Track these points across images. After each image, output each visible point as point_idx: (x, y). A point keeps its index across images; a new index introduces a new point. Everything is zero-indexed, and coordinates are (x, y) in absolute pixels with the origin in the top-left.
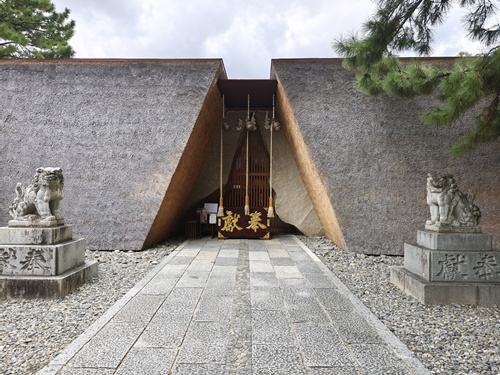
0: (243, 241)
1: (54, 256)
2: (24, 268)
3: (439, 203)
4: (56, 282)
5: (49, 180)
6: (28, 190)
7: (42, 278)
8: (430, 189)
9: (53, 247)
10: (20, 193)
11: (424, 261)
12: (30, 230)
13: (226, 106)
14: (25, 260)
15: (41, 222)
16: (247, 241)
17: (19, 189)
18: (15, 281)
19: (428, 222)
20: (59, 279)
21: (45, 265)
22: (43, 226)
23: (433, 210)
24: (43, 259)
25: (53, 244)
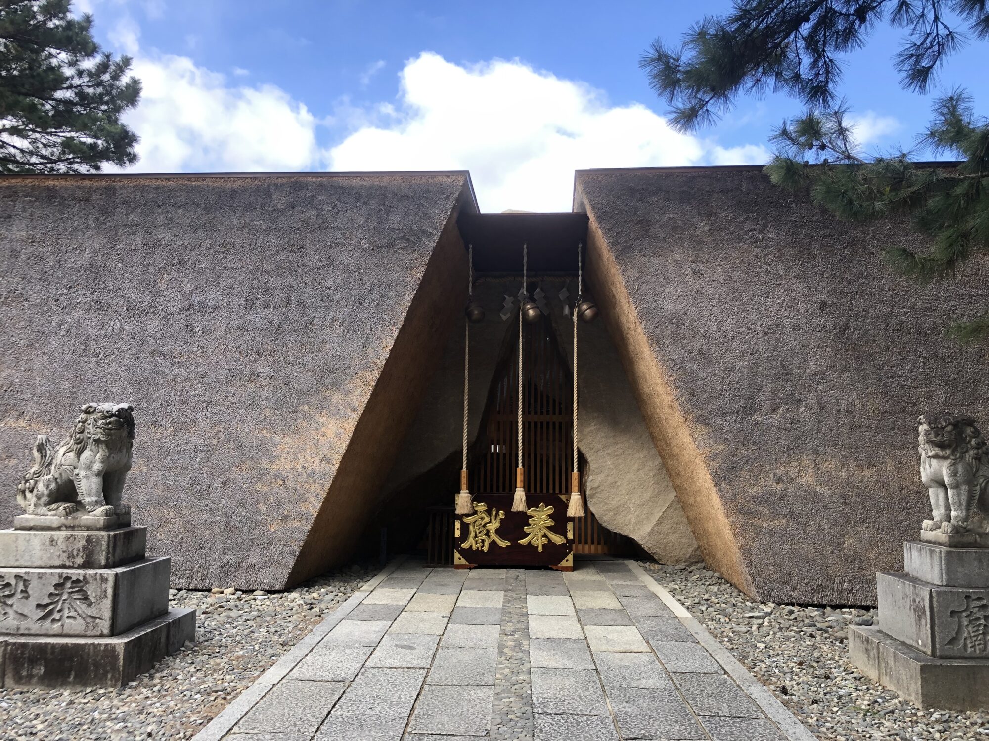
0: (513, 572)
1: (110, 592)
2: (43, 618)
3: (947, 480)
4: (110, 651)
5: (107, 431)
6: (62, 451)
7: (82, 641)
8: (925, 450)
9: (110, 573)
10: (43, 457)
11: (919, 611)
12: (62, 534)
13: (476, 268)
14: (46, 601)
15: (86, 518)
16: (521, 573)
17: (41, 448)
18: (24, 645)
19: (926, 523)
20: (119, 642)
21: (89, 611)
22: (88, 528)
23: (935, 496)
24: (86, 598)
25: (107, 566)
